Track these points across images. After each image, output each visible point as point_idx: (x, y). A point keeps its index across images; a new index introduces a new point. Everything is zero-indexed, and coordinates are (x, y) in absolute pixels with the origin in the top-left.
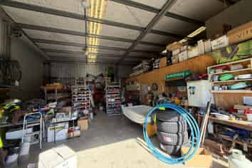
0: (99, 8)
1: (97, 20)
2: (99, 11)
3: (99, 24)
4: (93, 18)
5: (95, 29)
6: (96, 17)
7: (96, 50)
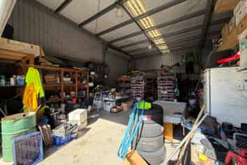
0: (138, 5)
1: (144, 15)
2: (140, 8)
3: (148, 17)
4: (140, 16)
5: (147, 24)
6: (141, 13)
7: (161, 40)
